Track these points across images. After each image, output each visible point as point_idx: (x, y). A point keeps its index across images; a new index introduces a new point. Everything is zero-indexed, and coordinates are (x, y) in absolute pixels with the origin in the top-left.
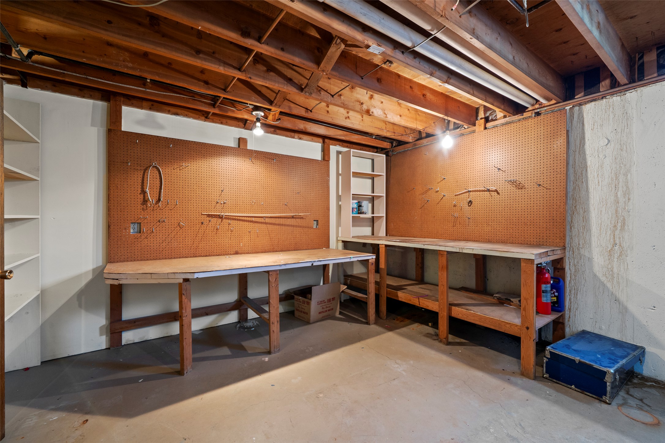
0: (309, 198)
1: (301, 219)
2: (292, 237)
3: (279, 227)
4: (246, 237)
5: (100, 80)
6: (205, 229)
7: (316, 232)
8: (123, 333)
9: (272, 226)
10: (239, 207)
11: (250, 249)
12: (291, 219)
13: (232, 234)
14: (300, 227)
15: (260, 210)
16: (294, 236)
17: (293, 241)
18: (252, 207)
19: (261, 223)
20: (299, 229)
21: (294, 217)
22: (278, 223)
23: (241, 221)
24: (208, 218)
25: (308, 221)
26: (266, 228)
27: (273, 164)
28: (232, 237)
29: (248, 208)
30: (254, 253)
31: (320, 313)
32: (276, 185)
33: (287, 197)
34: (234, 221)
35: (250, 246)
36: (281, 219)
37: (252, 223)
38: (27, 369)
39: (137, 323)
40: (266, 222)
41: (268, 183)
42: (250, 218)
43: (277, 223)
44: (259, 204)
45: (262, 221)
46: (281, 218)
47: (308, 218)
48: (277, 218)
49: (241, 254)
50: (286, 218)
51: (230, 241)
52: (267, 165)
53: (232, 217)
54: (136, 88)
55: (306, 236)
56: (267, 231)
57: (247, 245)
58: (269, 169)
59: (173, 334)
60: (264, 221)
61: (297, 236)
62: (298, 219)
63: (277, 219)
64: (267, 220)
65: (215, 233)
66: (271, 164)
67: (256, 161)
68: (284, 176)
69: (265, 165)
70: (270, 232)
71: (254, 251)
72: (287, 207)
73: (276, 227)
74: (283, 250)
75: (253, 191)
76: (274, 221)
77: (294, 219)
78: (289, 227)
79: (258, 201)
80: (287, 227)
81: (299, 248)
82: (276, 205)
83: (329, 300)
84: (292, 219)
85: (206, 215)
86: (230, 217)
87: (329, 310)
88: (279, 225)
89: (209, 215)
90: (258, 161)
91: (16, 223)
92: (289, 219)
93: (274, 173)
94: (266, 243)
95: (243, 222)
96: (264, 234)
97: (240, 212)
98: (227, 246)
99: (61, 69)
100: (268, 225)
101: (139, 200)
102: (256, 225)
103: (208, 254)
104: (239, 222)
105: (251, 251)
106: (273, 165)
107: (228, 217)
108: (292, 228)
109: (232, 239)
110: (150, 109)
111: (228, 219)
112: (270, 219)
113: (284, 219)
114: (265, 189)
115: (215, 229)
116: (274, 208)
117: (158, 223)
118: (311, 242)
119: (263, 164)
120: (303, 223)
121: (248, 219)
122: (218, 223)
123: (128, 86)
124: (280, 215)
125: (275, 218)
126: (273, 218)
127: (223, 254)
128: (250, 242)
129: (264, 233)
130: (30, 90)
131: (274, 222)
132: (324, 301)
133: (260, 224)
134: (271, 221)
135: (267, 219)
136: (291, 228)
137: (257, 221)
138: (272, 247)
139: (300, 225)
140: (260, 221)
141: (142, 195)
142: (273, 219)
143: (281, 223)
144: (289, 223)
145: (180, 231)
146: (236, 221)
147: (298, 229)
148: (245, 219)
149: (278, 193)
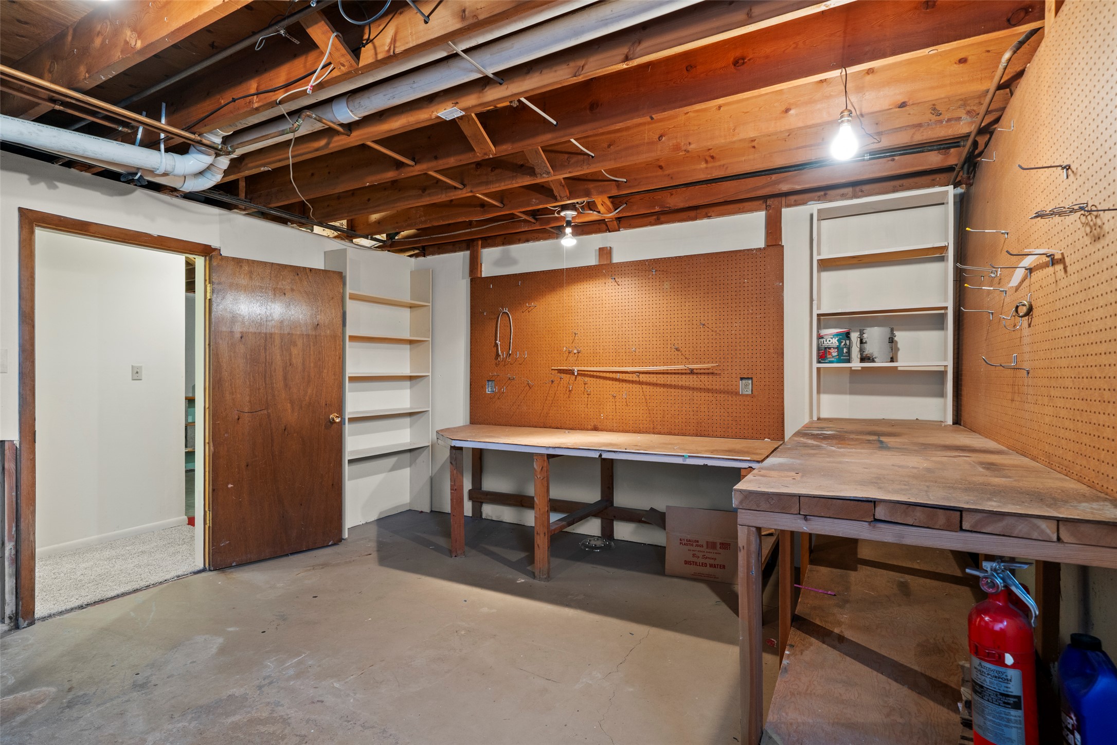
0: (727, 333)
1: (710, 376)
2: (690, 409)
3: (665, 390)
4: (608, 405)
5: (439, 236)
6: (556, 389)
7: (747, 403)
8: (484, 504)
9: (651, 387)
10: (598, 357)
11: (615, 425)
12: (688, 376)
13: (589, 399)
14: (708, 390)
15: (631, 361)
16: (695, 409)
17: (692, 417)
18: (617, 356)
19: (633, 382)
20: (706, 394)
21: (695, 371)
22: (663, 383)
23: (601, 379)
24: (559, 374)
25: (726, 379)
26: (641, 391)
27: (651, 279)
28: (589, 403)
29: (611, 358)
30: (622, 432)
31: (686, 562)
32: (658, 315)
33: (680, 334)
34: (592, 379)
35: (615, 420)
36: (668, 376)
37: (617, 383)
38: (422, 512)
39: (488, 496)
40: (641, 380)
41: (644, 314)
42: (614, 374)
43: (660, 383)
44: (628, 351)
45: (634, 379)
46: (667, 373)
47: (726, 373)
48: (660, 373)
49: (602, 430)
50: (678, 373)
51: (586, 409)
52: (640, 282)
53: (588, 373)
54: (464, 231)
55: (723, 410)
56: (643, 397)
57: (611, 417)
58: (645, 288)
59: (526, 524)
60: (638, 379)
61: (702, 409)
62: (703, 376)
63: (661, 375)
64: (643, 378)
65: (567, 396)
66: (647, 279)
67: (623, 279)
68: (672, 295)
69: (637, 283)
70: (648, 398)
71: (621, 428)
72: (679, 353)
73: (659, 390)
74: (673, 432)
75: (618, 329)
76: (655, 379)
77: (695, 377)
78: (684, 391)
79: (627, 345)
80: (679, 391)
81: (706, 433)
82: (659, 350)
83: (712, 545)
84: (691, 376)
85: (556, 370)
86: (586, 373)
87: (711, 566)
88: (664, 386)
89: (560, 370)
90: (627, 279)
91: (418, 380)
92: (684, 376)
93: (654, 294)
94: (641, 417)
95: (605, 381)
96: (637, 402)
97: (600, 365)
98: (583, 416)
99: (418, 237)
100: (644, 387)
101: (493, 354)
102: (624, 385)
103: (560, 427)
104: (598, 380)
105: (616, 428)
106: (651, 281)
107: (584, 372)
108: (691, 392)
109: (589, 406)
110: (503, 244)
111: (585, 375)
112: (647, 375)
113: (674, 376)
114: (639, 325)
115: (568, 390)
116: (655, 355)
117: (509, 381)
118: (734, 424)
119: (635, 282)
120: (713, 383)
121: (611, 375)
122: (571, 382)
123: (458, 232)
124: (665, 368)
125: (657, 373)
126: (653, 373)
127: (577, 428)
128: (614, 412)
129: (638, 399)
130: (429, 258)
131: (655, 381)
132: (698, 542)
133: (631, 385)
134: (649, 379)
135: (641, 376)
136: (688, 392)
137: (625, 379)
138: (651, 425)
139: (709, 387)
140: (631, 379)
141: (495, 348)
142: (652, 375)
143: (668, 383)
144: (683, 383)
145: (530, 391)
146: (595, 379)
147: (704, 394)
148: (608, 375)
149: (662, 329)
